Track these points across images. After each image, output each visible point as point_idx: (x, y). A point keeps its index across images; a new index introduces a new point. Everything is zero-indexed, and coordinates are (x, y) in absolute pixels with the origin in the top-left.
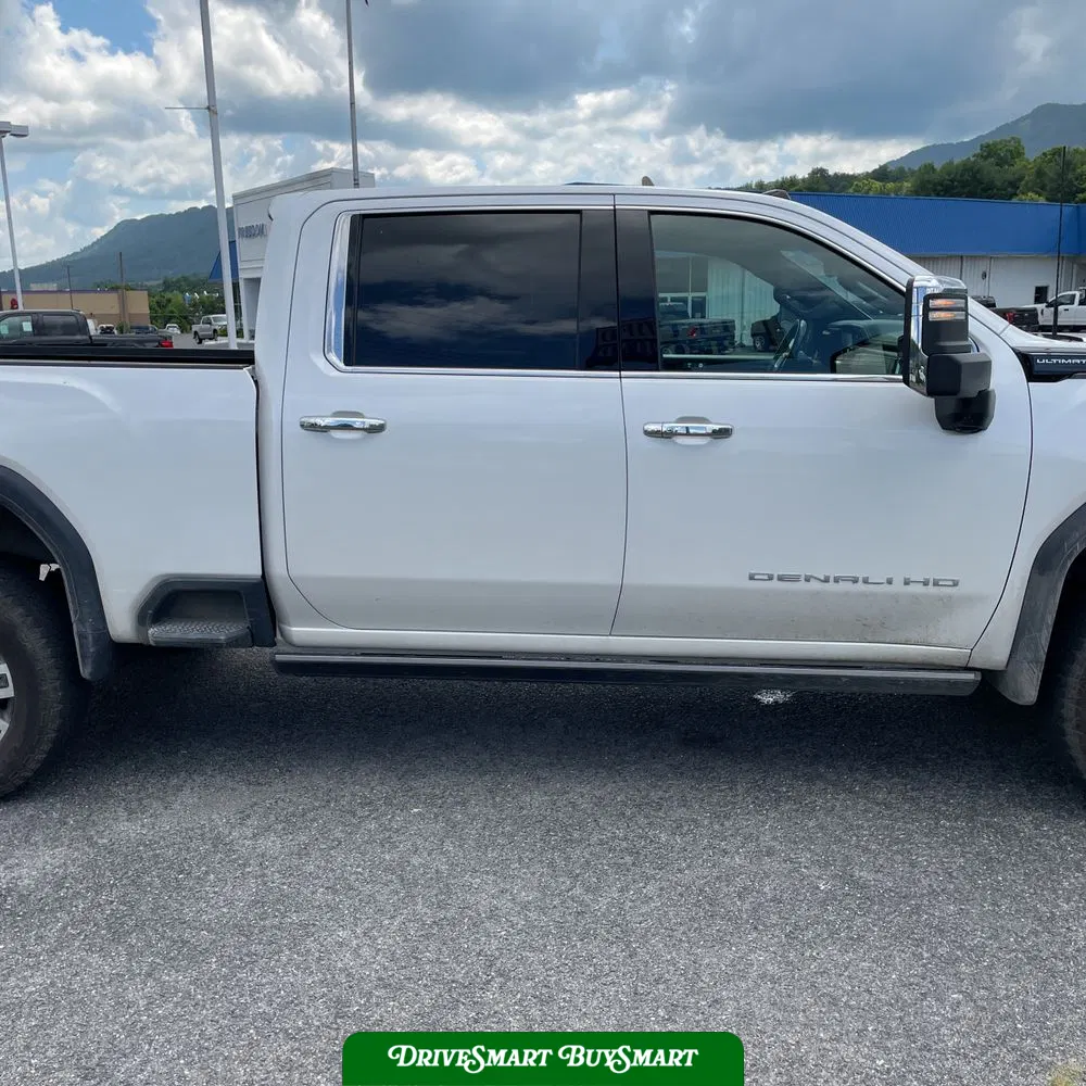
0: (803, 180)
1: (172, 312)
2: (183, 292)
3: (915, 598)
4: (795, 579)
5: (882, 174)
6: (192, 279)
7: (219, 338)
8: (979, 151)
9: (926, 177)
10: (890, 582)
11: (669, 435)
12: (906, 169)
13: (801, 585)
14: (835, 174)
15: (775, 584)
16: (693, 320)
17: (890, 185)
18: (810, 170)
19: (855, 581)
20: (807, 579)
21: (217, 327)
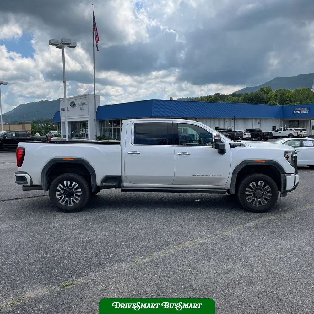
0: (213, 96)
1: (36, 130)
2: (38, 124)
3: (217, 178)
4: (199, 175)
5: (234, 95)
6: (41, 120)
7: (54, 137)
8: (259, 90)
9: (246, 96)
10: (213, 176)
11: (181, 154)
12: (241, 93)
13: (200, 176)
14: (222, 95)
15: (196, 176)
16: (184, 134)
17: (236, 98)
18: (215, 94)
19: (208, 176)
20: (201, 175)
21: (53, 135)
